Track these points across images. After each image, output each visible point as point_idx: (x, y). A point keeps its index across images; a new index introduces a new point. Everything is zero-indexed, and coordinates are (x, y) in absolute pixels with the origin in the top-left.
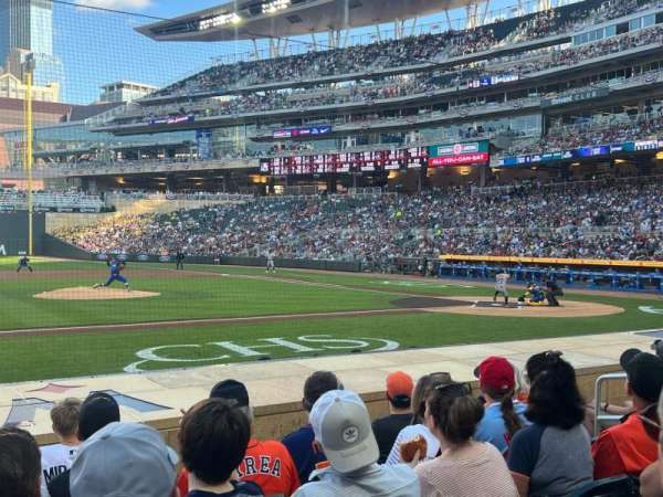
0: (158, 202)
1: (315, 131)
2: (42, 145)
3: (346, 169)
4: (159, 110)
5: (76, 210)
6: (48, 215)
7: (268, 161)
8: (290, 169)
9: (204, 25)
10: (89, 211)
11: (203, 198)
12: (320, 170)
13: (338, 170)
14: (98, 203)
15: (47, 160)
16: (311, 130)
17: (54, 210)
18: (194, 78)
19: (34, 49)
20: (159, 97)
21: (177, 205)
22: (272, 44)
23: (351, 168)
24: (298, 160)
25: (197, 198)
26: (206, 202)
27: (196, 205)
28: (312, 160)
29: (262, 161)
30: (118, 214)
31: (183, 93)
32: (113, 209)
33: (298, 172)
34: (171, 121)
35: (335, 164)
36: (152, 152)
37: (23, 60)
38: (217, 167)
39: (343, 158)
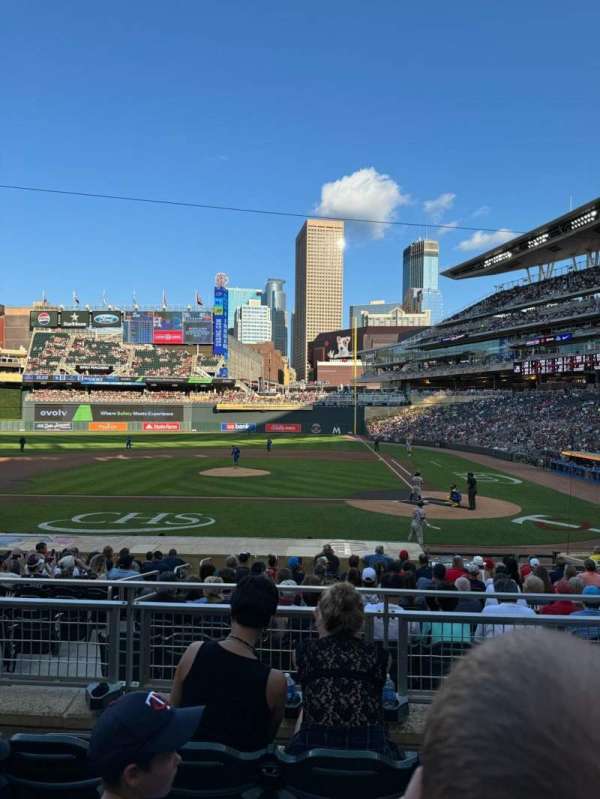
0: (441, 396)
1: (558, 339)
2: (383, 359)
3: (581, 368)
4: (448, 331)
5: (385, 405)
6: (367, 408)
7: (520, 364)
8: (537, 371)
9: (487, 263)
10: (393, 405)
11: (473, 394)
12: (560, 370)
13: (575, 370)
14: (401, 399)
15: (384, 369)
16: (555, 337)
17: (370, 404)
18: (479, 304)
19: (426, 286)
20: (452, 321)
21: (453, 399)
22: (541, 269)
23: (586, 368)
24: (543, 362)
25: (469, 394)
26: (475, 398)
27: (468, 399)
28: (554, 362)
29: (516, 364)
30: (412, 407)
31: (468, 316)
32: (410, 404)
33: (543, 372)
34: (453, 339)
35: (573, 364)
36: (444, 361)
37: (415, 295)
38: (483, 371)
39: (579, 359)
